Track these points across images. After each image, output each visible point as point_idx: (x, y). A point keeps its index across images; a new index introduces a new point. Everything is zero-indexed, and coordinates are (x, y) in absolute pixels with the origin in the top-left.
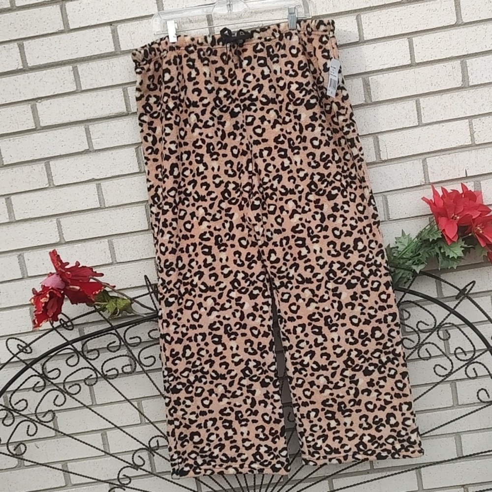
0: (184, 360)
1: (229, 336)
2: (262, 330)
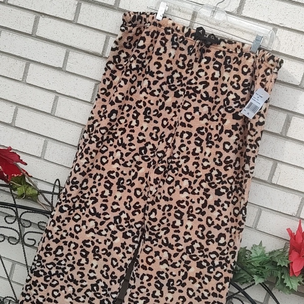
0: (54, 256)
1: (94, 256)
2: (120, 264)
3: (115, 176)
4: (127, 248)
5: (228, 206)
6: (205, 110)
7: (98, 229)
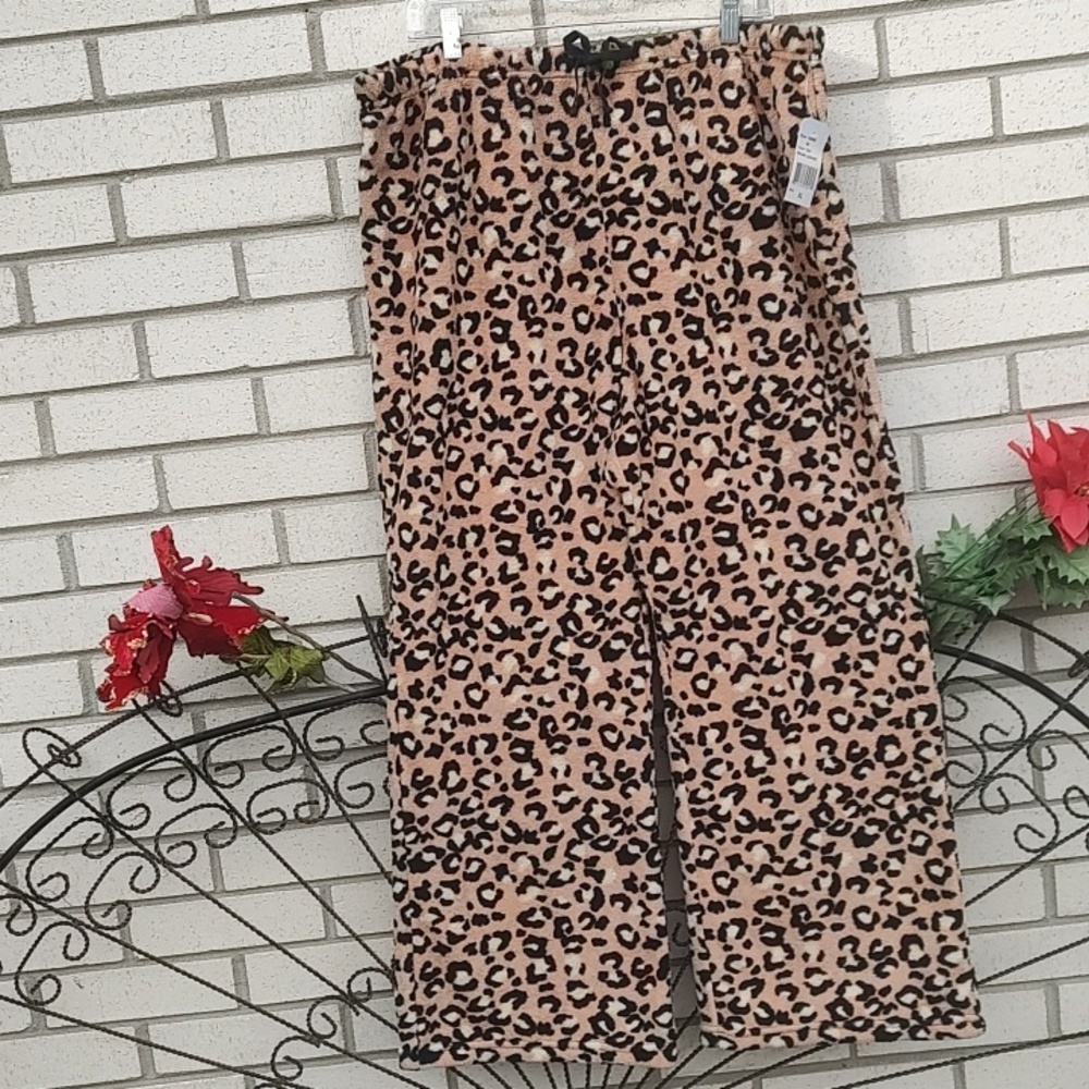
0: (443, 796)
1: (549, 744)
2: (628, 732)
3: (516, 512)
4: (629, 682)
5: (839, 456)
6: (674, 239)
7: (529, 669)
